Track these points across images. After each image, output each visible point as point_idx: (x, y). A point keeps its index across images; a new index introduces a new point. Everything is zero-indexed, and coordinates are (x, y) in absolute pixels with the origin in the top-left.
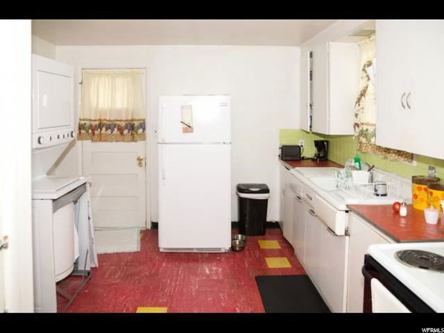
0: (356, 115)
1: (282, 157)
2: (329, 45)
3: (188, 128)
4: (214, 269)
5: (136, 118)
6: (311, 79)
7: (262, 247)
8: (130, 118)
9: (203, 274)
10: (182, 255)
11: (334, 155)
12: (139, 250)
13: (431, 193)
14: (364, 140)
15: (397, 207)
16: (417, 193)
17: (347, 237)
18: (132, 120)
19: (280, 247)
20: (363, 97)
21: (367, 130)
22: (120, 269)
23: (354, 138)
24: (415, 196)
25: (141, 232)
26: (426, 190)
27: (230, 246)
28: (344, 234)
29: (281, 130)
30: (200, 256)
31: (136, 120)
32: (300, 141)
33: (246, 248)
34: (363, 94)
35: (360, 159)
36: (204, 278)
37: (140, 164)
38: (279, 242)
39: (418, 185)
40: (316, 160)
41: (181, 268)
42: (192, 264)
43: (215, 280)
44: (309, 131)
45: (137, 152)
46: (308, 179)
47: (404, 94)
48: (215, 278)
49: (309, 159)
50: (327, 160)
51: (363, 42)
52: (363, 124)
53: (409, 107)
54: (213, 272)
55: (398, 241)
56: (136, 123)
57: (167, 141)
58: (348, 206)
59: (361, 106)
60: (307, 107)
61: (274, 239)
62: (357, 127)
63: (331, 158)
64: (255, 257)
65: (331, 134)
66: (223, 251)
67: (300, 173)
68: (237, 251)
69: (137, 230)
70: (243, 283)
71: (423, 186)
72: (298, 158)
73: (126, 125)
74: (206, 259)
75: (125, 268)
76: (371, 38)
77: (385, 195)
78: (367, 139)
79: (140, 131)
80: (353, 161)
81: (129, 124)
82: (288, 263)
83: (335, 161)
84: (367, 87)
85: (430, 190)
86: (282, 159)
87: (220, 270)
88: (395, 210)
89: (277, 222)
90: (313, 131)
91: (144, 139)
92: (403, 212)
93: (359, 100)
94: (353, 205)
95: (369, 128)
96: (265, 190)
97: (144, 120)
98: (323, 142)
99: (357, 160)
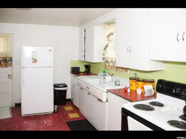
0: (104, 55)
1: (72, 72)
2: (93, 27)
3: (35, 61)
4: (48, 121)
5: (8, 56)
6: (85, 40)
7: (66, 110)
8: (5, 57)
9: (44, 124)
10: (33, 117)
11: (92, 71)
12: (12, 117)
13: (138, 83)
14: (107, 64)
15: (126, 89)
16: (132, 83)
17: (107, 102)
18: (6, 57)
19: (73, 109)
20: (107, 48)
21: (108, 60)
22: (4, 127)
23: (102, 64)
24: (131, 85)
25: (11, 108)
26: (135, 82)
27: (53, 111)
28: (106, 101)
29: (71, 61)
30: (40, 116)
31: (7, 57)
32: (79, 65)
33: (59, 111)
34: (107, 46)
35: (105, 72)
36: (45, 125)
37: (9, 78)
38: (72, 107)
39: (132, 81)
40: (85, 73)
41: (33, 123)
42: (38, 120)
43: (50, 126)
44: (84, 61)
45: (8, 72)
46: (87, 81)
47: (128, 47)
48: (49, 125)
49: (82, 72)
50: (90, 72)
51: (107, 26)
52: (106, 58)
53: (131, 52)
54: (48, 123)
55: (132, 102)
56: (8, 59)
57: (25, 67)
58: (107, 90)
59: (106, 51)
60: (83, 51)
61: (69, 106)
62: (104, 59)
63: (91, 72)
64: (64, 114)
65: (94, 62)
66: (50, 113)
67: (82, 78)
68: (56, 112)
69: (8, 107)
70: (62, 126)
71: (134, 81)
72: (78, 72)
73: (3, 60)
74: (43, 117)
75: (6, 126)
76: (110, 25)
77: (119, 85)
78: (108, 64)
79: (10, 62)
80: (102, 72)
81: (4, 59)
82: (78, 115)
83: (93, 73)
84: (108, 44)
85: (137, 82)
86: (72, 73)
87: (51, 121)
88: (126, 90)
89: (70, 99)
90: (85, 61)
91: (11, 66)
92: (129, 91)
93: (105, 49)
94: (110, 90)
95: (109, 59)
96: (65, 86)
97: (12, 57)
98: (88, 65)
99: (104, 72)
